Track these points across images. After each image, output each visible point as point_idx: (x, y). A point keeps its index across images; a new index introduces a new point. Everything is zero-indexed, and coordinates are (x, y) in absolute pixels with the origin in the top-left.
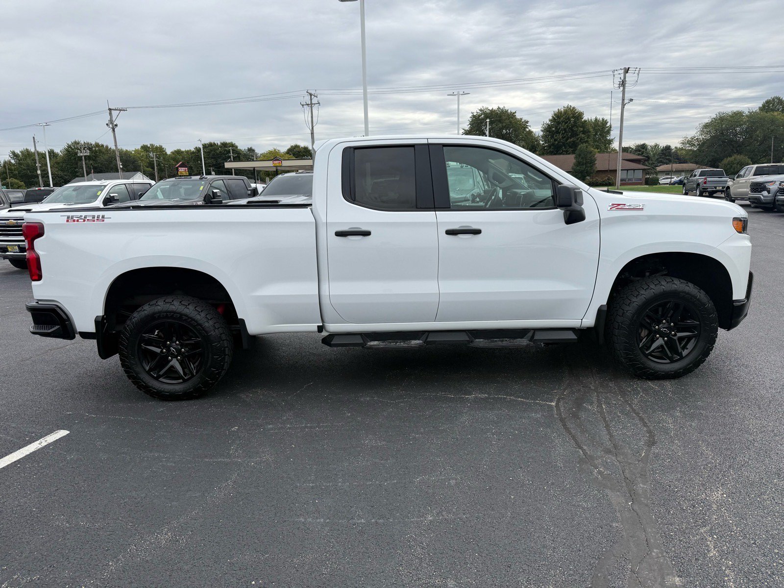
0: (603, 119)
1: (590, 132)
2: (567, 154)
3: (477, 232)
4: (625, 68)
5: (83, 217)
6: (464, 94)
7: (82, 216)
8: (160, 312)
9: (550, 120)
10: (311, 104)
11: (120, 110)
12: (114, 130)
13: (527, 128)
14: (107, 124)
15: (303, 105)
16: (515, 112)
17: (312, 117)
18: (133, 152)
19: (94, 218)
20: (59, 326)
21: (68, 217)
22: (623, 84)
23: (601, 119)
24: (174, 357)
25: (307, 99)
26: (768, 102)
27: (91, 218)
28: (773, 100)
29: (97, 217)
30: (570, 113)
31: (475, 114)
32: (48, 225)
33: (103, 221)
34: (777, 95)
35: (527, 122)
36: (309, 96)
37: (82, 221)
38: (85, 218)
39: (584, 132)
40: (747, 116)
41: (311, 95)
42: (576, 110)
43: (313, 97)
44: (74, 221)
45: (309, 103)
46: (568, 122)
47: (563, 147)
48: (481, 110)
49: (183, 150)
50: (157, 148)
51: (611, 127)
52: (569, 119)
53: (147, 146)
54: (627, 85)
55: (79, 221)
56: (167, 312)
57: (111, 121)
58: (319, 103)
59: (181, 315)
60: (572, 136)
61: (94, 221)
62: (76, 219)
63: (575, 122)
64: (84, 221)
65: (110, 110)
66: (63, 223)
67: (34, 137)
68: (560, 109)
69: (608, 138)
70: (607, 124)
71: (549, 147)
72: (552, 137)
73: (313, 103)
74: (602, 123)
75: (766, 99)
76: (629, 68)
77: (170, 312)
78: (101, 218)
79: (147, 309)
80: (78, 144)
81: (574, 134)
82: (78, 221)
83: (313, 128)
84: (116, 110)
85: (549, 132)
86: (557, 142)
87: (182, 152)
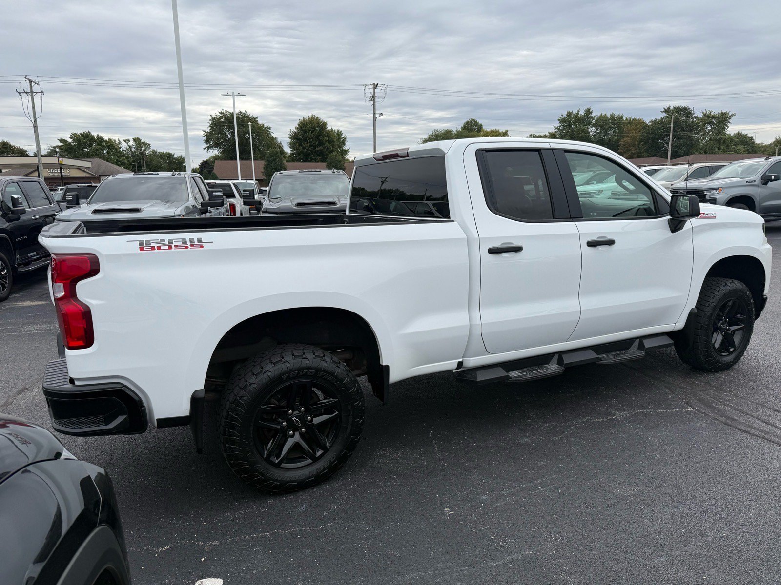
0: (338, 130)
1: (334, 142)
2: (316, 162)
3: (611, 243)
4: (374, 84)
5: (166, 242)
6: (239, 95)
7: (164, 241)
8: (289, 371)
9: (297, 128)
10: (32, 92)
13: (270, 134)
15: (20, 93)
16: (257, 118)
17: (34, 108)
19: (186, 242)
20: (125, 417)
21: (141, 243)
22: (373, 98)
23: (336, 130)
24: (297, 431)
25: (26, 86)
26: (467, 123)
27: (180, 243)
28: (471, 121)
29: (191, 242)
30: (315, 123)
31: (214, 117)
32: (107, 256)
33: (202, 247)
34: (473, 118)
35: (270, 128)
36: (28, 83)
37: (167, 247)
38: (169, 243)
39: (329, 142)
40: (455, 133)
41: (31, 82)
42: (320, 120)
43: (33, 84)
44: (153, 248)
45: (29, 91)
46: (314, 131)
47: (312, 156)
48: (221, 113)
51: (345, 138)
52: (314, 128)
54: (376, 100)
55: (162, 248)
56: (298, 370)
58: (42, 92)
59: (317, 370)
60: (319, 145)
61: (187, 247)
62: (156, 245)
63: (320, 131)
64: (170, 248)
66: (135, 252)
68: (305, 117)
69: (344, 148)
70: (342, 135)
71: (299, 154)
72: (300, 145)
73: (34, 90)
74: (337, 134)
75: (465, 121)
76: (377, 84)
77: (303, 369)
78: (196, 242)
79: (271, 370)
81: (321, 143)
82: (159, 248)
83: (35, 121)
85: (298, 139)
86: (305, 150)
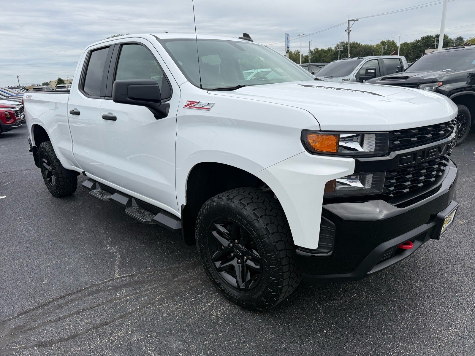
11: (355, 20)
12: (349, 33)
14: (345, 30)
18: (375, 46)
49: (409, 42)
50: (391, 42)
53: (384, 41)
57: (348, 28)
65: (349, 21)
67: (310, 42)
80: (343, 43)
84: (352, 21)
87: (408, 44)
